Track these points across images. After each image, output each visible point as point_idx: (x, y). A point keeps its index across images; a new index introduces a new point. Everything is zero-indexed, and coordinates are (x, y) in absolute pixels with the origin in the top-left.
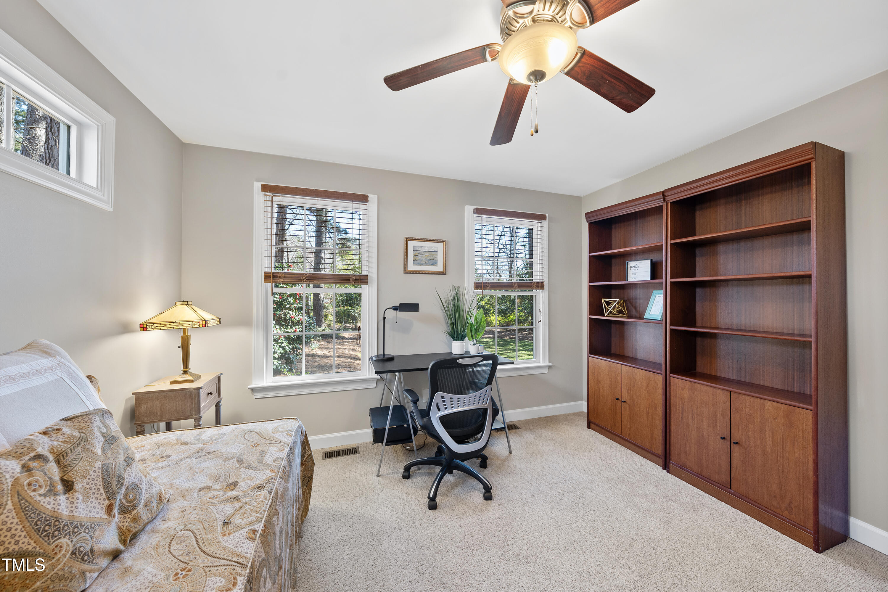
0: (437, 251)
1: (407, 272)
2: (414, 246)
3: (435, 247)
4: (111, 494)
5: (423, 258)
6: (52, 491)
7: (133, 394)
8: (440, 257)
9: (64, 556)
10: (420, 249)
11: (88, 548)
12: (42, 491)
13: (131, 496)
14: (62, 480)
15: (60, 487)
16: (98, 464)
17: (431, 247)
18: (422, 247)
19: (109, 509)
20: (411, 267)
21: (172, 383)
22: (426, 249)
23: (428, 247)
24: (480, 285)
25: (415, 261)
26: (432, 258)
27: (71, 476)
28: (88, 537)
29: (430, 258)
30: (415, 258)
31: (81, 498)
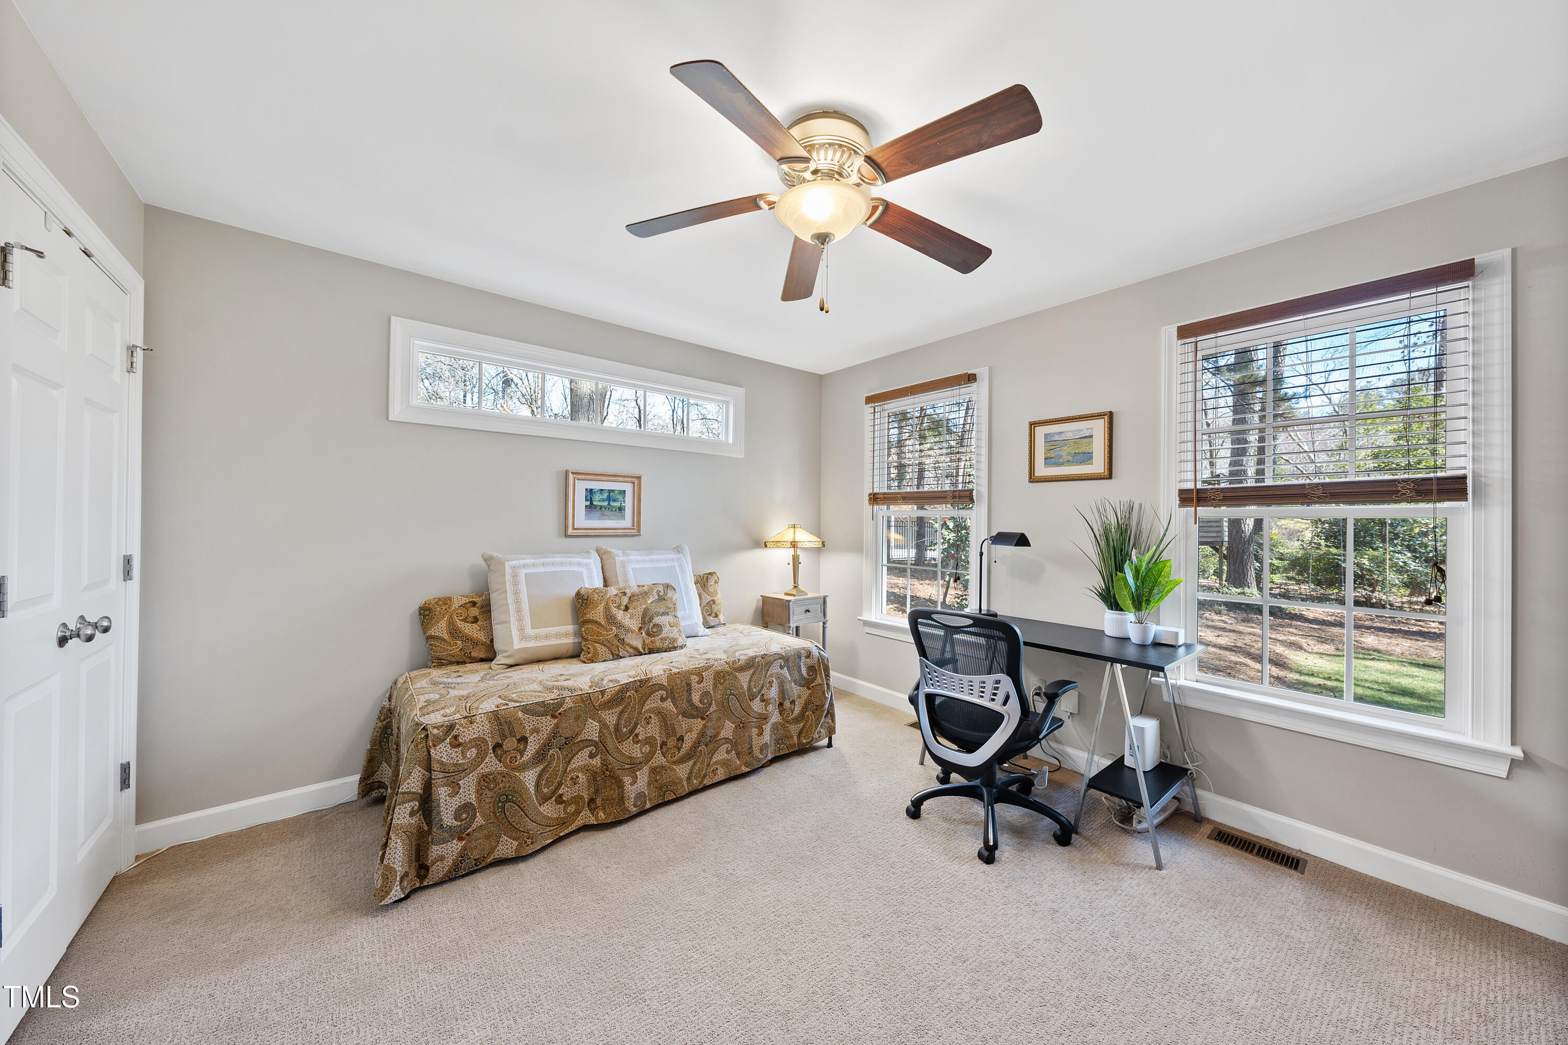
0: (1091, 436)
1: (1033, 479)
2: (1046, 435)
3: (1087, 429)
4: (643, 622)
5: (1064, 452)
6: (619, 607)
7: (761, 596)
8: (1099, 448)
9: (612, 634)
10: (1057, 438)
11: (622, 638)
12: (615, 605)
13: (655, 630)
14: (626, 606)
15: (623, 607)
16: (644, 606)
17: (1080, 431)
18: (1061, 433)
19: (640, 629)
20: (1042, 470)
21: (786, 594)
22: (1070, 436)
23: (1072, 431)
24: (1190, 496)
25: (1048, 461)
26: (1080, 451)
27: (630, 606)
28: (624, 633)
29: (1077, 451)
30: (1048, 455)
31: (629, 616)
